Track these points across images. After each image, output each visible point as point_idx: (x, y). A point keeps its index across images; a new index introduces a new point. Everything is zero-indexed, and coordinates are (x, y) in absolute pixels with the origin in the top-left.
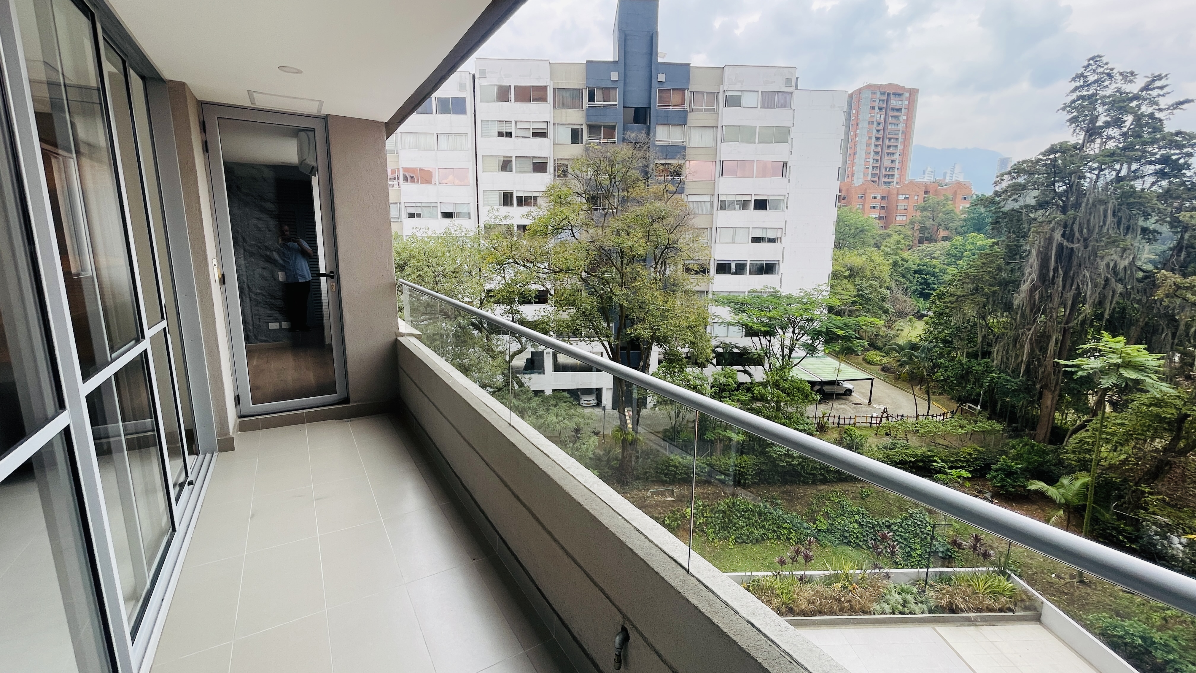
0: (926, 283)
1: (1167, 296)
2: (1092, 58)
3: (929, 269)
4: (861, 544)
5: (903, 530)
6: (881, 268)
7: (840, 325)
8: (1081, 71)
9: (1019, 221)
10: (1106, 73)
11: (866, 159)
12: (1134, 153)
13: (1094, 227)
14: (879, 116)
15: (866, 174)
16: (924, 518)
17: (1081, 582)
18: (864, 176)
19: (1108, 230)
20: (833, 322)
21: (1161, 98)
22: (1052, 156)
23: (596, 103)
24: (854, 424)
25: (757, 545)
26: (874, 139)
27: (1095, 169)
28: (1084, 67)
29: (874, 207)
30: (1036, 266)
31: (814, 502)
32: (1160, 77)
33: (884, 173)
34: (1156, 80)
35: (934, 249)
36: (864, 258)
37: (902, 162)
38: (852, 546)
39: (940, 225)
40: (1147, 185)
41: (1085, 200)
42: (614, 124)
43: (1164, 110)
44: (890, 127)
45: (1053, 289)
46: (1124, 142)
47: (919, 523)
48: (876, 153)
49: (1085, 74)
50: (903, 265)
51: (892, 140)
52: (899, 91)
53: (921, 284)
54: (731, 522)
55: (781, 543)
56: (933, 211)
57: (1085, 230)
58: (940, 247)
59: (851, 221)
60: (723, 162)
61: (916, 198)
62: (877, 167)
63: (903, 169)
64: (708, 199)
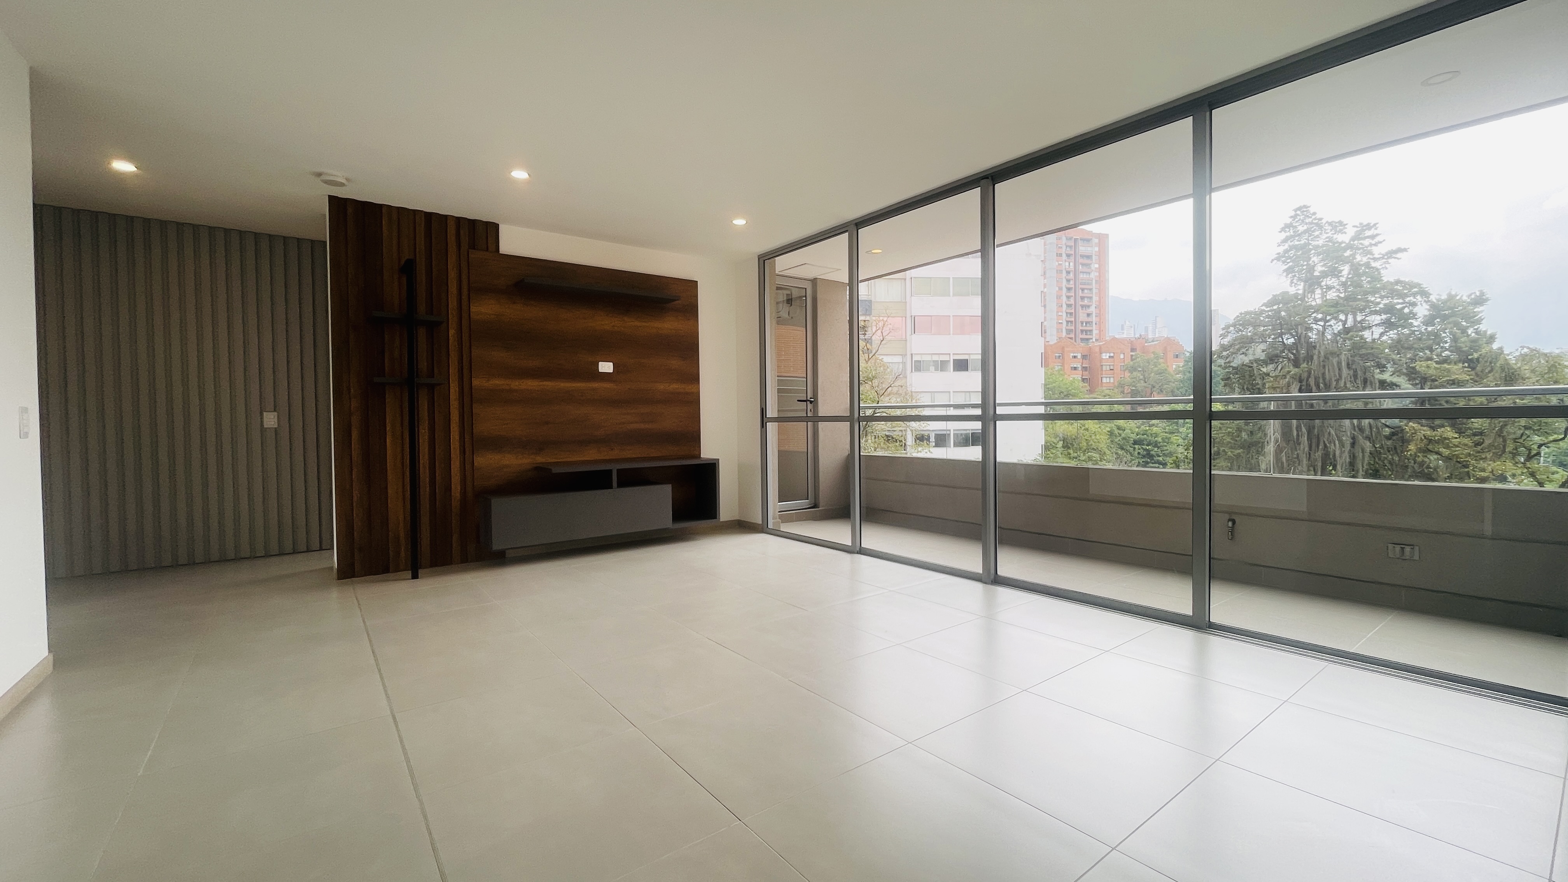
0: (1149, 455)
1: (1420, 450)
2: (1299, 209)
3: (1150, 438)
6: (1098, 437)
8: (1289, 221)
9: (1251, 376)
10: (1314, 223)
11: (1058, 312)
12: (1358, 303)
13: (1330, 380)
14: (1067, 264)
15: (1059, 330)
18: (1058, 332)
19: (1345, 383)
21: (1374, 248)
22: (1275, 307)
26: (1064, 290)
27: (1320, 320)
28: (1291, 217)
29: (1075, 368)
32: (1369, 227)
33: (1081, 328)
34: (1366, 230)
36: (1076, 426)
37: (1099, 315)
39: (1154, 387)
40: (1376, 336)
41: (1316, 352)
43: (1379, 259)
44: (1081, 276)
45: (1300, 449)
46: (1345, 292)
48: (1069, 306)
49: (1294, 224)
50: (1120, 435)
51: (1086, 291)
52: (1089, 238)
53: (1144, 456)
56: (1144, 371)
57: (1321, 385)
59: (1054, 384)
60: (914, 318)
61: (1122, 356)
62: (1071, 322)
63: (1101, 324)
64: (898, 359)
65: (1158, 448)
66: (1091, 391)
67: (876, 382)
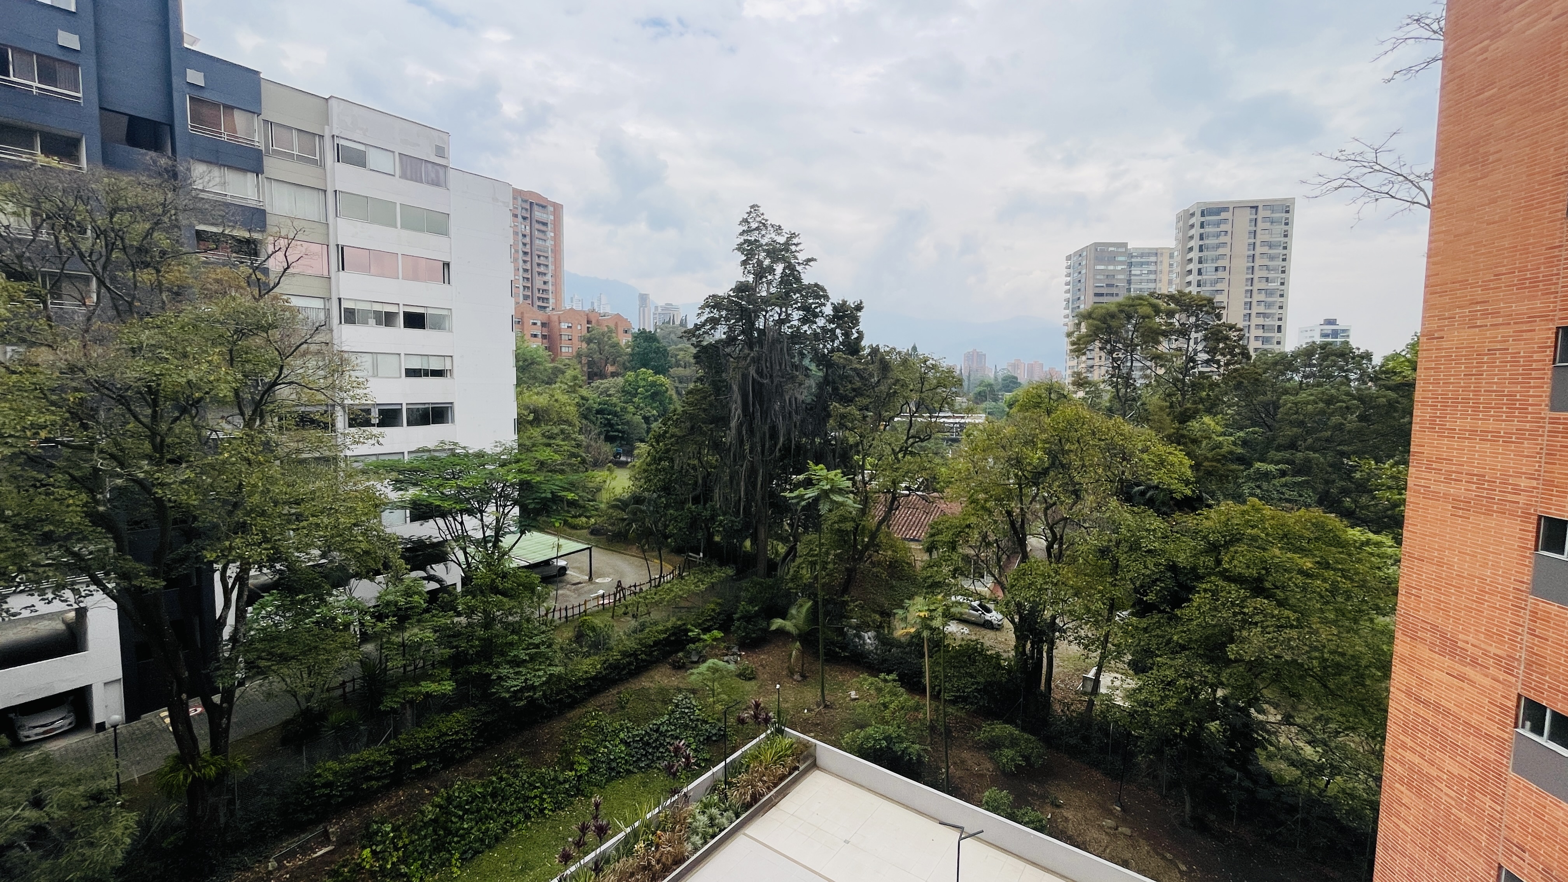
0: (609, 424)
3: (610, 408)
4: (631, 768)
5: (673, 728)
6: (568, 408)
7: (566, 486)
8: (745, 216)
9: (717, 356)
10: (763, 223)
11: (514, 276)
14: (523, 227)
16: (691, 703)
17: (826, 706)
20: (557, 483)
21: (798, 253)
22: (738, 294)
23: (12, 78)
24: (585, 611)
25: (499, 847)
26: (521, 253)
28: (747, 213)
29: (536, 336)
30: (739, 401)
31: (567, 739)
32: (795, 235)
33: (537, 295)
34: (793, 237)
35: (607, 385)
36: (546, 396)
37: (555, 284)
38: (621, 777)
39: (608, 358)
42: (75, 135)
43: (801, 264)
44: (537, 242)
47: (687, 711)
48: (526, 270)
49: (748, 220)
50: (585, 405)
51: (542, 258)
52: (544, 204)
53: (605, 425)
54: (448, 832)
55: (532, 823)
56: (599, 343)
58: (612, 384)
60: (342, 248)
61: (579, 327)
62: (528, 287)
63: (557, 293)
64: (319, 304)
65: (618, 417)
66: (553, 361)
67: (275, 334)
